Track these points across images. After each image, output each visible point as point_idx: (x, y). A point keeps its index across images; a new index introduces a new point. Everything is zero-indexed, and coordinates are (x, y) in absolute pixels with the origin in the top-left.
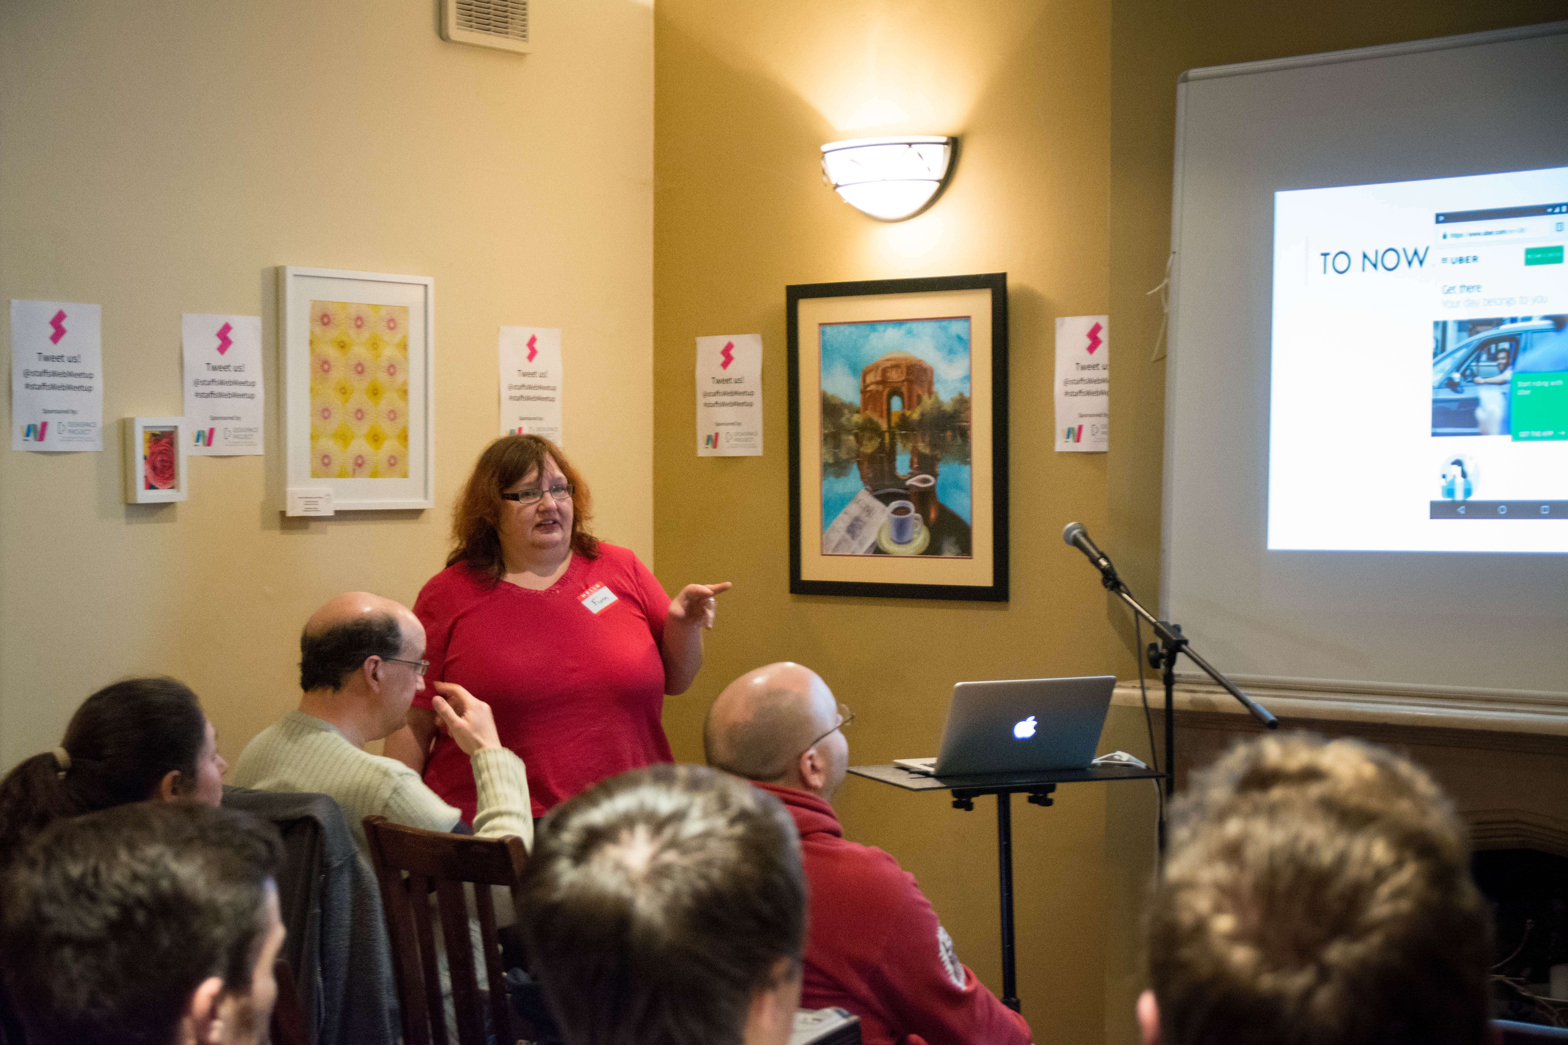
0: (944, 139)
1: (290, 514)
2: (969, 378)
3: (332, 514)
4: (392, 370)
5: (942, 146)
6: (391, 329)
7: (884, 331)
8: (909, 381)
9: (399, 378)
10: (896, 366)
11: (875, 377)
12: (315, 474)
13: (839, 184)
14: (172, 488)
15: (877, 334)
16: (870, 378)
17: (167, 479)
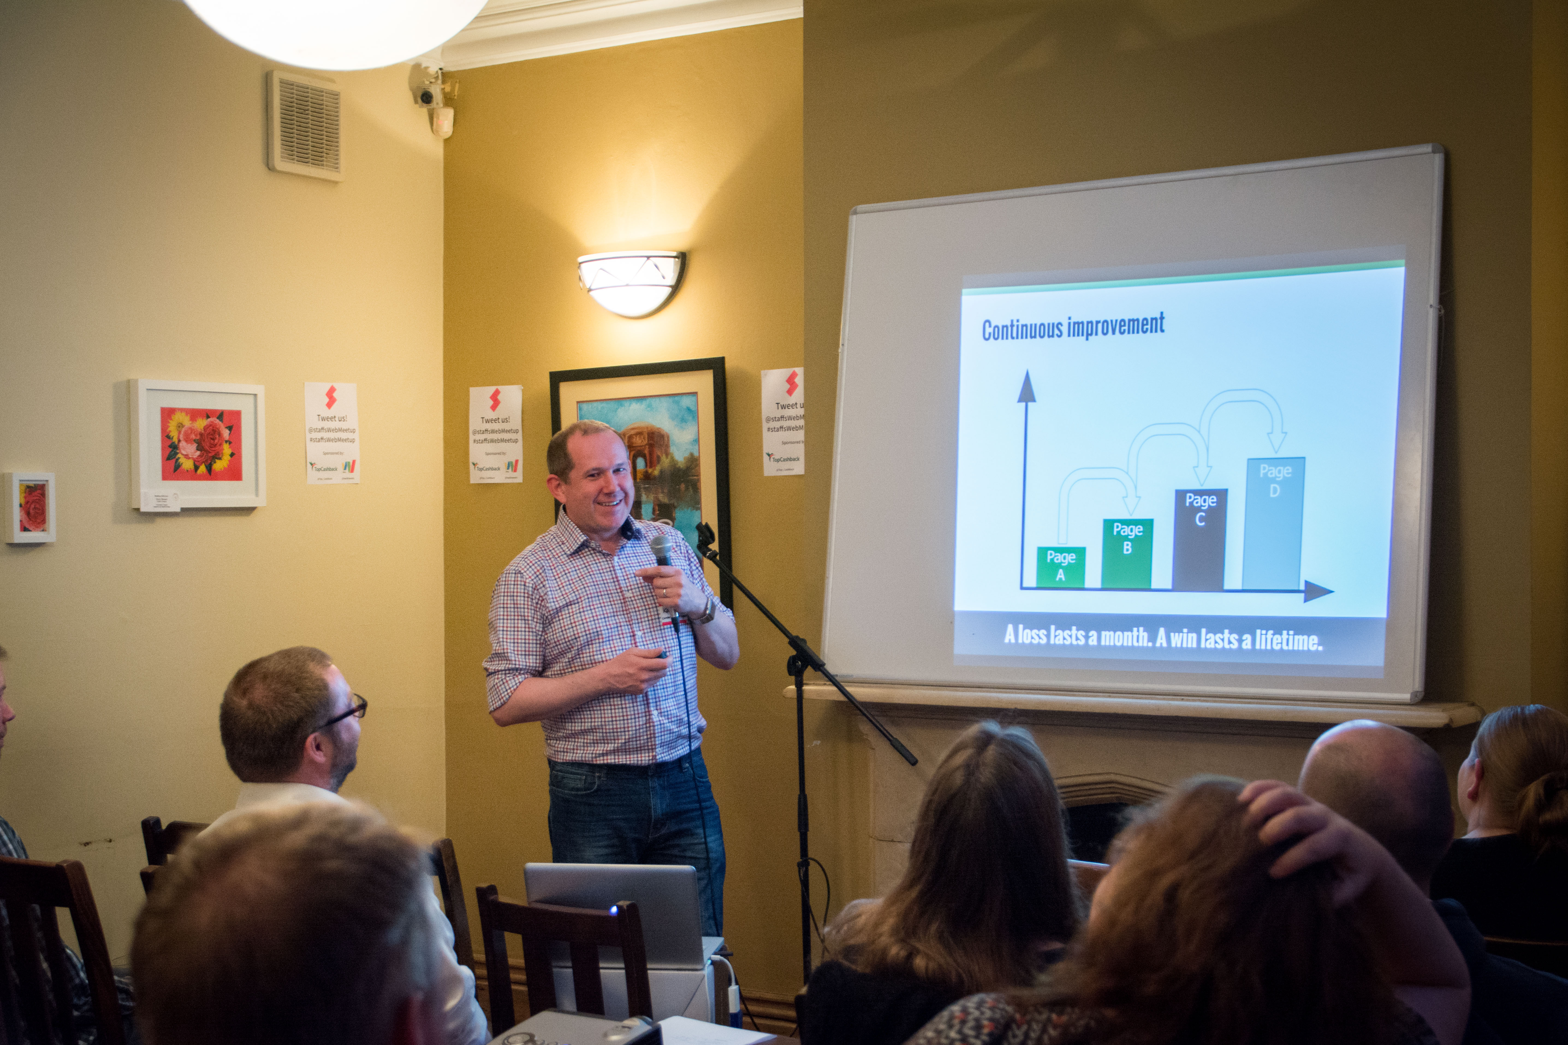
0: (675, 254)
2: (697, 441)
5: (673, 259)
7: (630, 406)
8: (651, 446)
10: (640, 434)
13: (592, 288)
14: (43, 531)
15: (623, 408)
17: (39, 523)
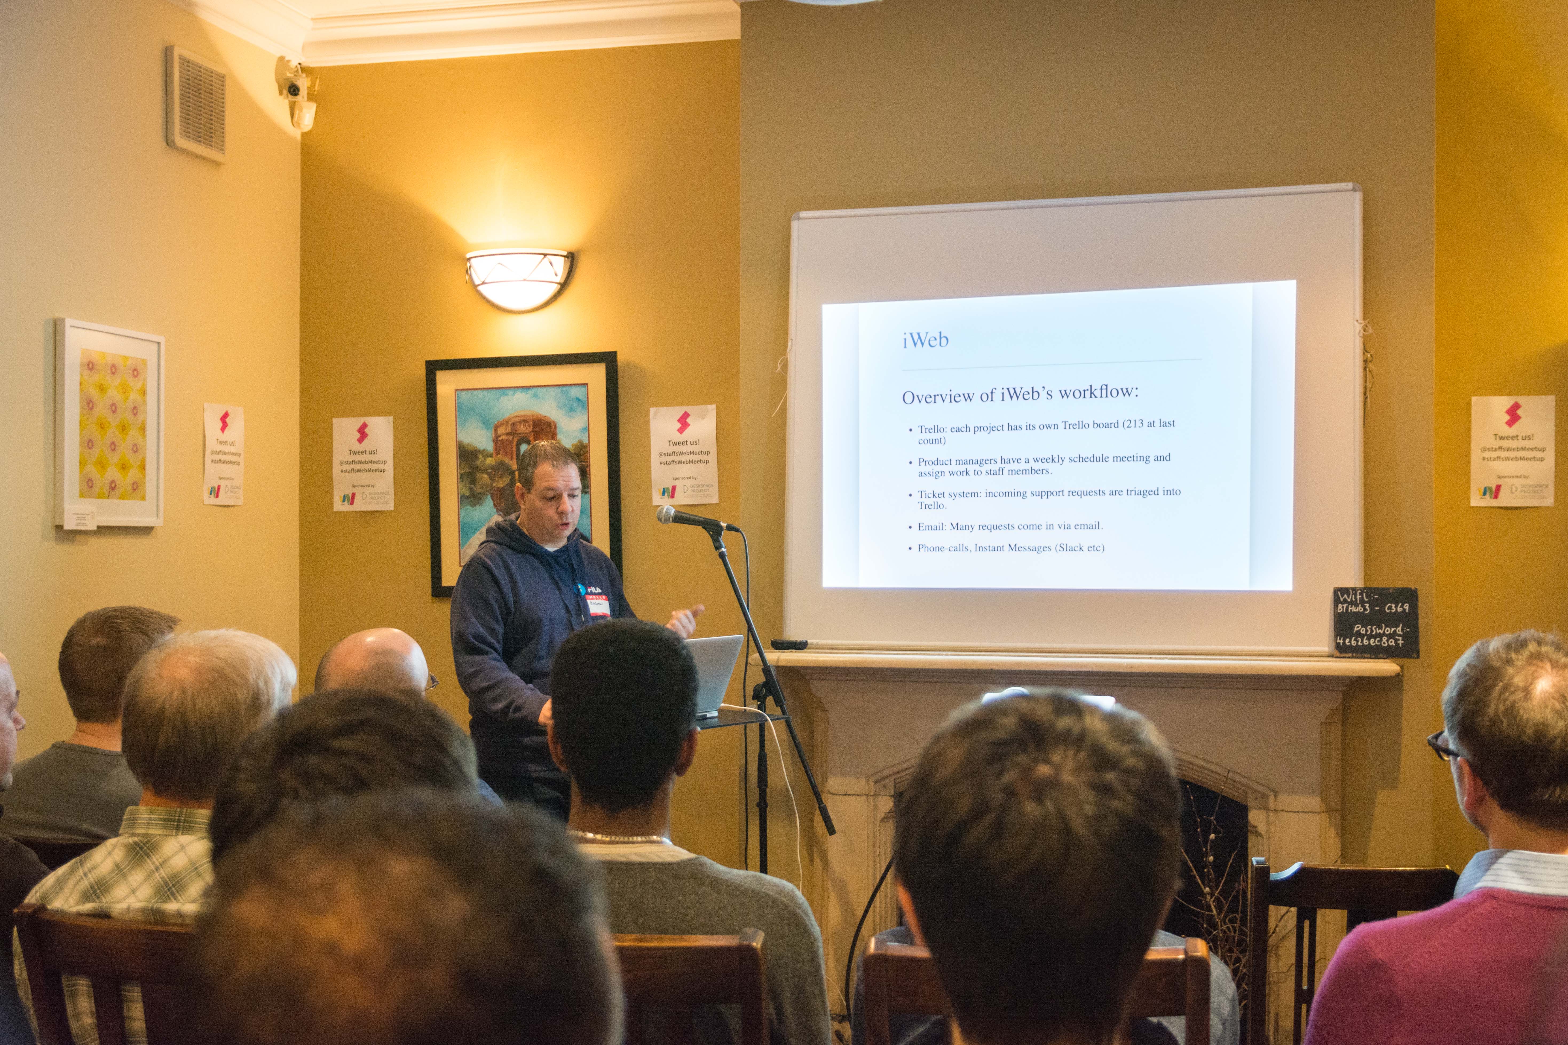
0: (565, 253)
1: (66, 527)
2: (587, 429)
3: (96, 529)
4: (135, 410)
5: (563, 258)
6: (136, 377)
7: (513, 395)
8: (536, 432)
9: (140, 418)
10: (524, 421)
11: (506, 429)
12: (82, 495)
13: (482, 282)
15: (506, 396)
16: (500, 431)
